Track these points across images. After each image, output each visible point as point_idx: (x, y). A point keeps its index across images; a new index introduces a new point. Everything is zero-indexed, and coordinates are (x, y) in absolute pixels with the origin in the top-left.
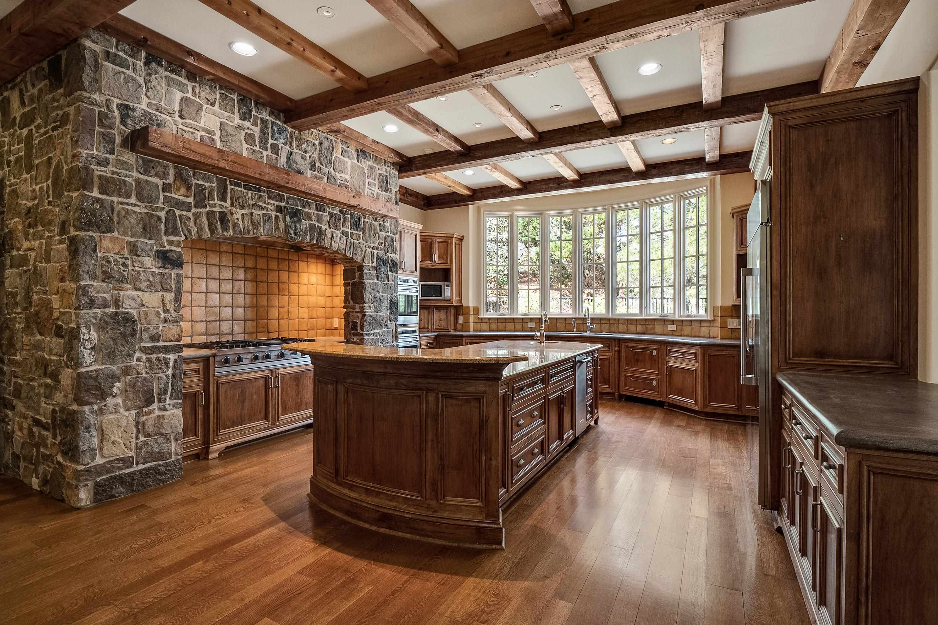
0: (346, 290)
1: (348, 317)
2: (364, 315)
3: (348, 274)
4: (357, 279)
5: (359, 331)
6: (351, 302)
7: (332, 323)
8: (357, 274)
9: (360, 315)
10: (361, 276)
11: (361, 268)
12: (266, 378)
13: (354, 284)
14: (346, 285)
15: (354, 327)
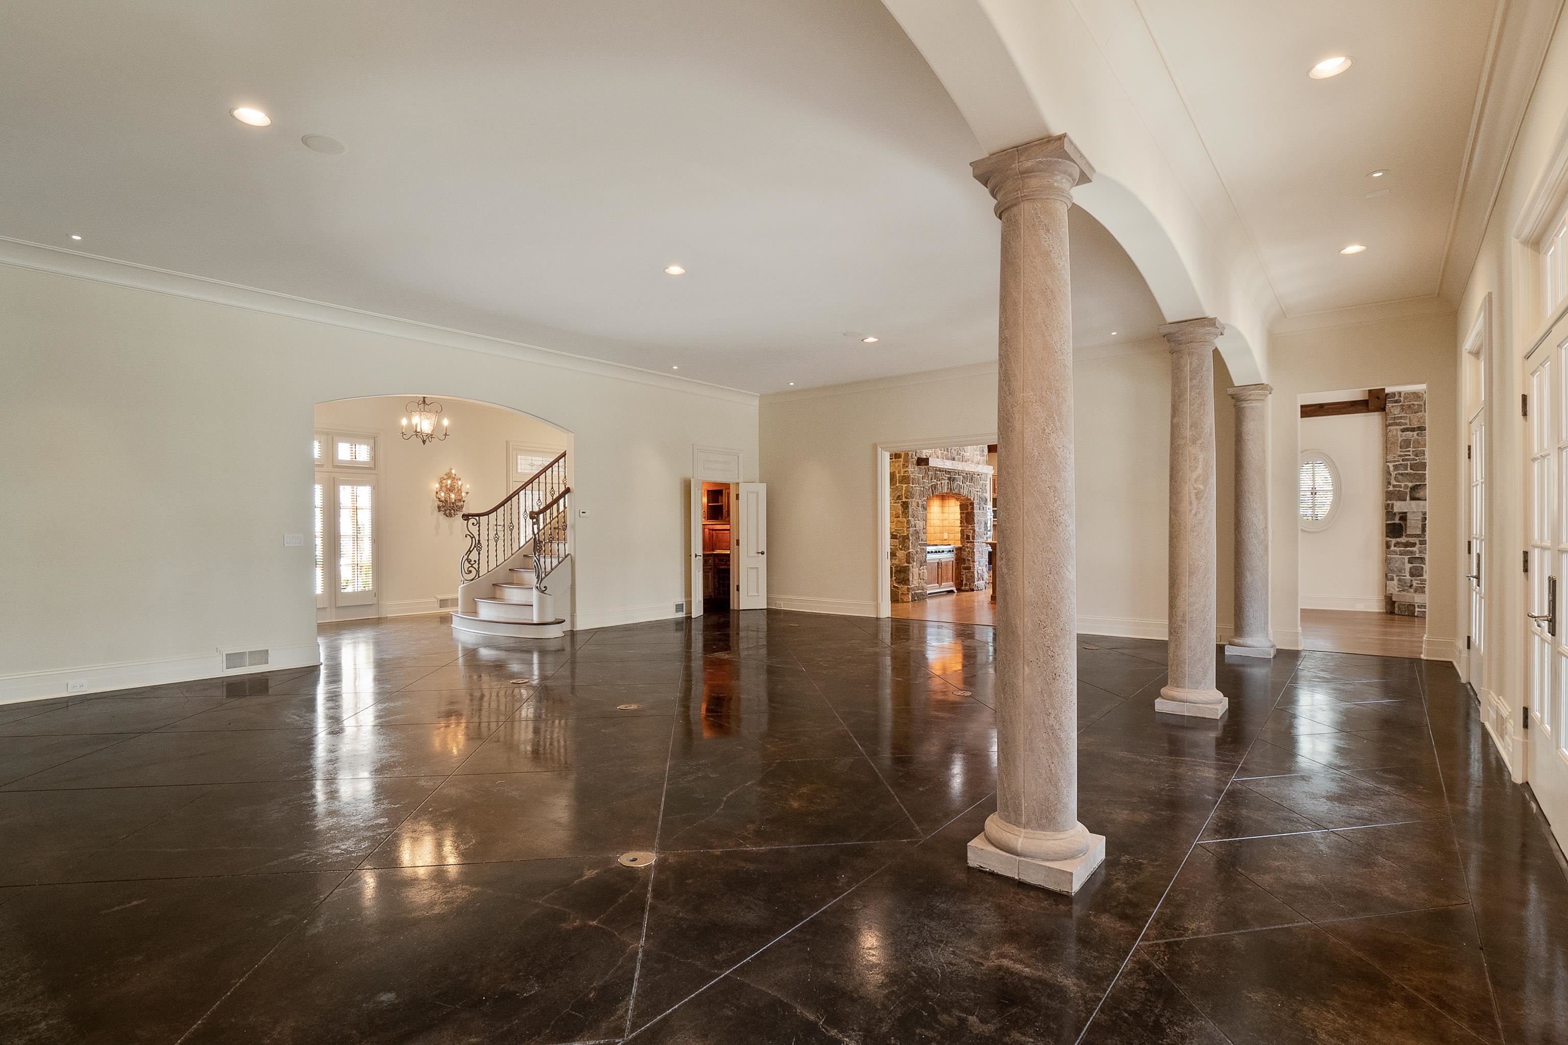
0: (961, 517)
1: (963, 532)
2: (974, 531)
3: (962, 507)
4: (969, 510)
5: (971, 540)
6: (965, 524)
7: (943, 536)
8: (970, 507)
9: (972, 531)
10: (973, 508)
11: (972, 504)
12: (938, 563)
13: (967, 513)
14: (961, 513)
15: (968, 537)
